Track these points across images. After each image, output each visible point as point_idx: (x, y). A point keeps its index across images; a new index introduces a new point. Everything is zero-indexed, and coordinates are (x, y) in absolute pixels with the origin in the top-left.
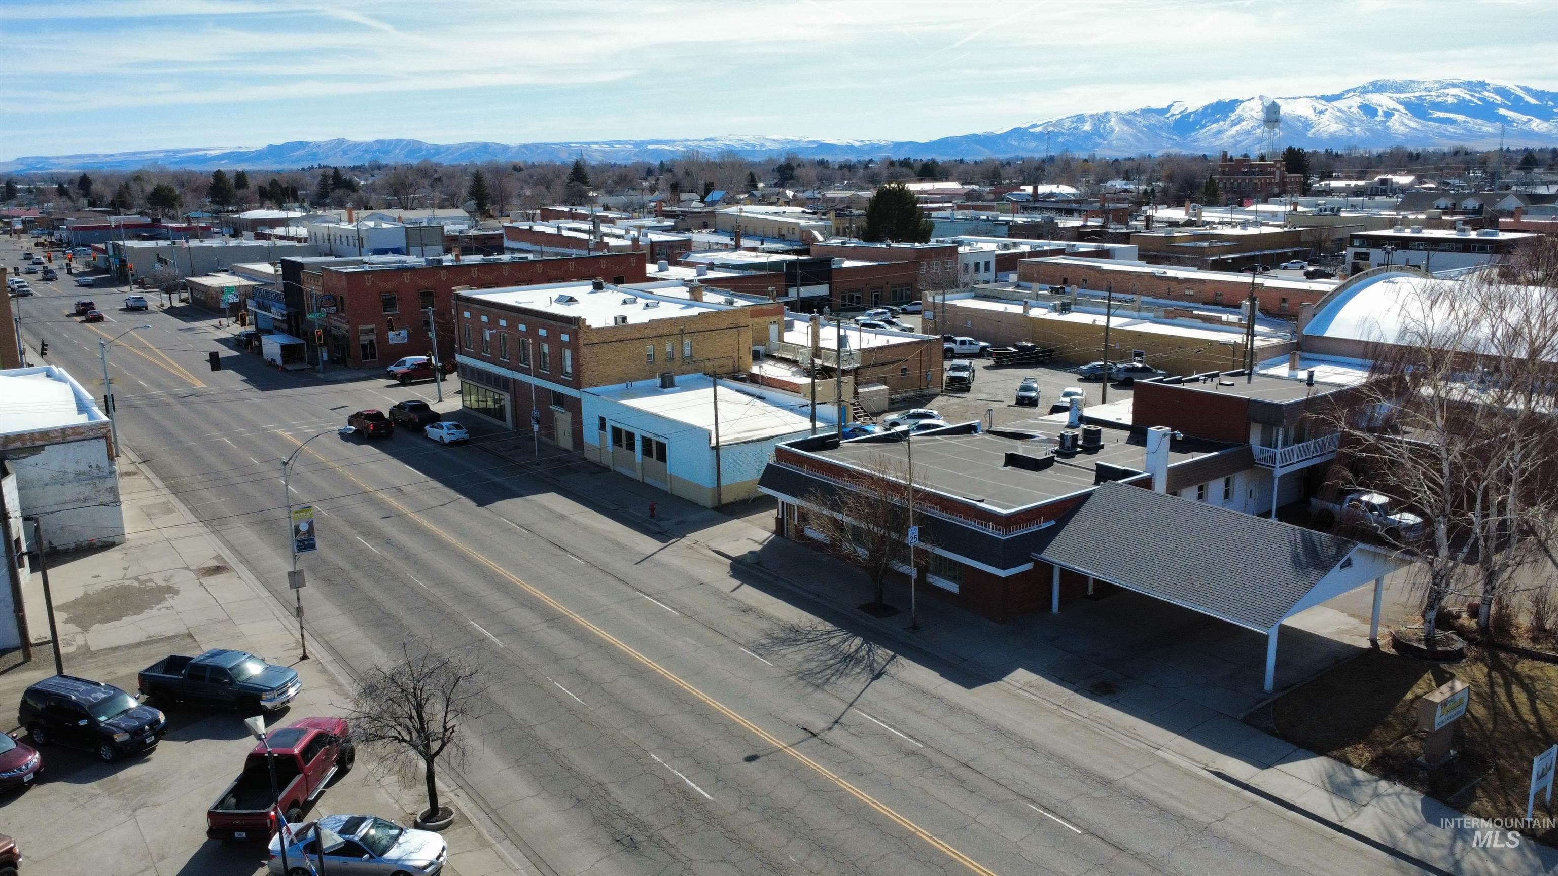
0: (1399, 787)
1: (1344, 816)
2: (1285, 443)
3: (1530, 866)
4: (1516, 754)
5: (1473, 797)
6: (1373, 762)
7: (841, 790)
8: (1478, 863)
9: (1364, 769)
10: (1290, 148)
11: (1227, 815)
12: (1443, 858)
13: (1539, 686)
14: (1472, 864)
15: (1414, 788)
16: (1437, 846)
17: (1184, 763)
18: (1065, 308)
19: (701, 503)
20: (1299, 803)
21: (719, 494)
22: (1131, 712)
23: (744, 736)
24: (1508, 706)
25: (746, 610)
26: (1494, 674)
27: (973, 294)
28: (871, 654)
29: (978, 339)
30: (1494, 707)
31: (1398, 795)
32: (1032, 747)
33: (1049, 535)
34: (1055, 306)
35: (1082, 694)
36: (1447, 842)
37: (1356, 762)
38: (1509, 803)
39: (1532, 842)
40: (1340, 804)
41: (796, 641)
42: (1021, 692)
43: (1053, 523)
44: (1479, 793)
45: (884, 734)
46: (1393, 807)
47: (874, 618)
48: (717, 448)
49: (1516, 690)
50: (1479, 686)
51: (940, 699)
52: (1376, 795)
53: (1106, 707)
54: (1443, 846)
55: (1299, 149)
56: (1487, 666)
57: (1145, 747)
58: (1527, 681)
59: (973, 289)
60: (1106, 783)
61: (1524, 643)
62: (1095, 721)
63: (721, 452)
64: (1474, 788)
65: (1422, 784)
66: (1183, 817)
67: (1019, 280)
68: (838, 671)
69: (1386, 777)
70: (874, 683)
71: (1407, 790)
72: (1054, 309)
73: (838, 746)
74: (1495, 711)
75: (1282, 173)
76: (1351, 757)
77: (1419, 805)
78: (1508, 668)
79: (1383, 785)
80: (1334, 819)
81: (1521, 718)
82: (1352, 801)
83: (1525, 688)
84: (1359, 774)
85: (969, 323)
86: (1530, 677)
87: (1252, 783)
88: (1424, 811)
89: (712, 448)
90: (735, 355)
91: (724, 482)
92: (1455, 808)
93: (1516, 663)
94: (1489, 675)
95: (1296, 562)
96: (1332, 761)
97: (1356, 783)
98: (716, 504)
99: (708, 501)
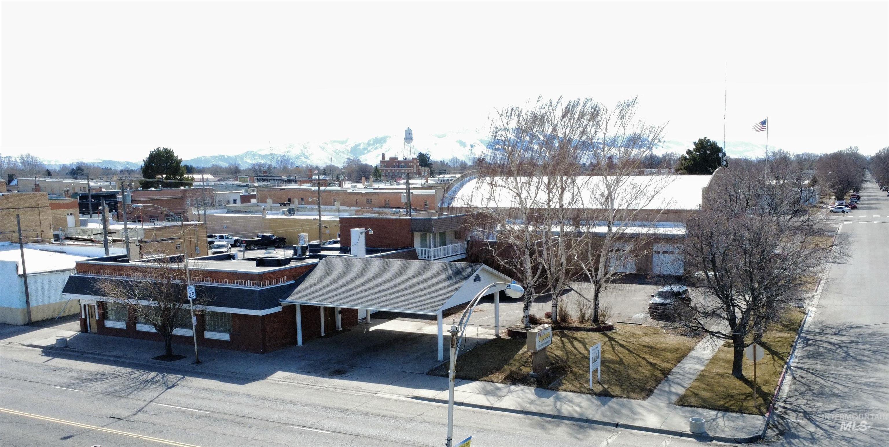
0: (522, 387)
1: (493, 402)
2: (435, 246)
3: (597, 405)
4: (580, 366)
5: (561, 384)
6: (505, 378)
7: (146, 441)
8: (569, 408)
9: (501, 383)
10: (420, 153)
11: (423, 413)
12: (552, 410)
13: (586, 341)
14: (566, 409)
15: (530, 386)
16: (546, 406)
17: (394, 397)
18: (291, 212)
19: (13, 322)
20: (465, 401)
21: (29, 313)
22: (357, 380)
23: (60, 427)
24: (573, 349)
25: (57, 370)
26: (563, 339)
27: (226, 210)
28: (165, 378)
29: (232, 235)
30: (566, 350)
31: (522, 390)
32: (292, 403)
33: (291, 289)
34: (284, 211)
35: (323, 377)
36: (552, 404)
37: (495, 380)
38: (580, 384)
39: (594, 396)
40: (491, 398)
41: (102, 379)
42: (280, 382)
43: (293, 282)
44: (564, 381)
45: (179, 411)
46: (521, 395)
47: (166, 362)
48: (24, 276)
49: (576, 343)
50: (557, 344)
51: (222, 391)
52: (509, 392)
53: (340, 380)
54: (550, 405)
55: (426, 154)
56: (558, 336)
57: (368, 394)
58: (581, 339)
59: (225, 207)
60: (345, 411)
61: (577, 325)
62: (334, 388)
63: (29, 280)
64: (561, 380)
65: (534, 383)
66: (397, 417)
67: (258, 202)
68: (138, 388)
69: (514, 384)
70: (168, 390)
71: (526, 387)
72: (283, 213)
73: (142, 422)
74: (567, 353)
75: (417, 166)
76: (493, 379)
77: (533, 391)
78: (570, 336)
79: (513, 387)
80: (487, 404)
81: (580, 352)
82: (497, 396)
83: (580, 341)
84: (499, 385)
85: (225, 226)
86: (582, 338)
87: (437, 398)
88: (536, 393)
89: (21, 276)
90: (38, 228)
91: (32, 303)
92: (553, 390)
93: (574, 334)
94: (561, 340)
95: (449, 278)
96: (484, 382)
97: (498, 389)
98: (27, 322)
99: (20, 319)
